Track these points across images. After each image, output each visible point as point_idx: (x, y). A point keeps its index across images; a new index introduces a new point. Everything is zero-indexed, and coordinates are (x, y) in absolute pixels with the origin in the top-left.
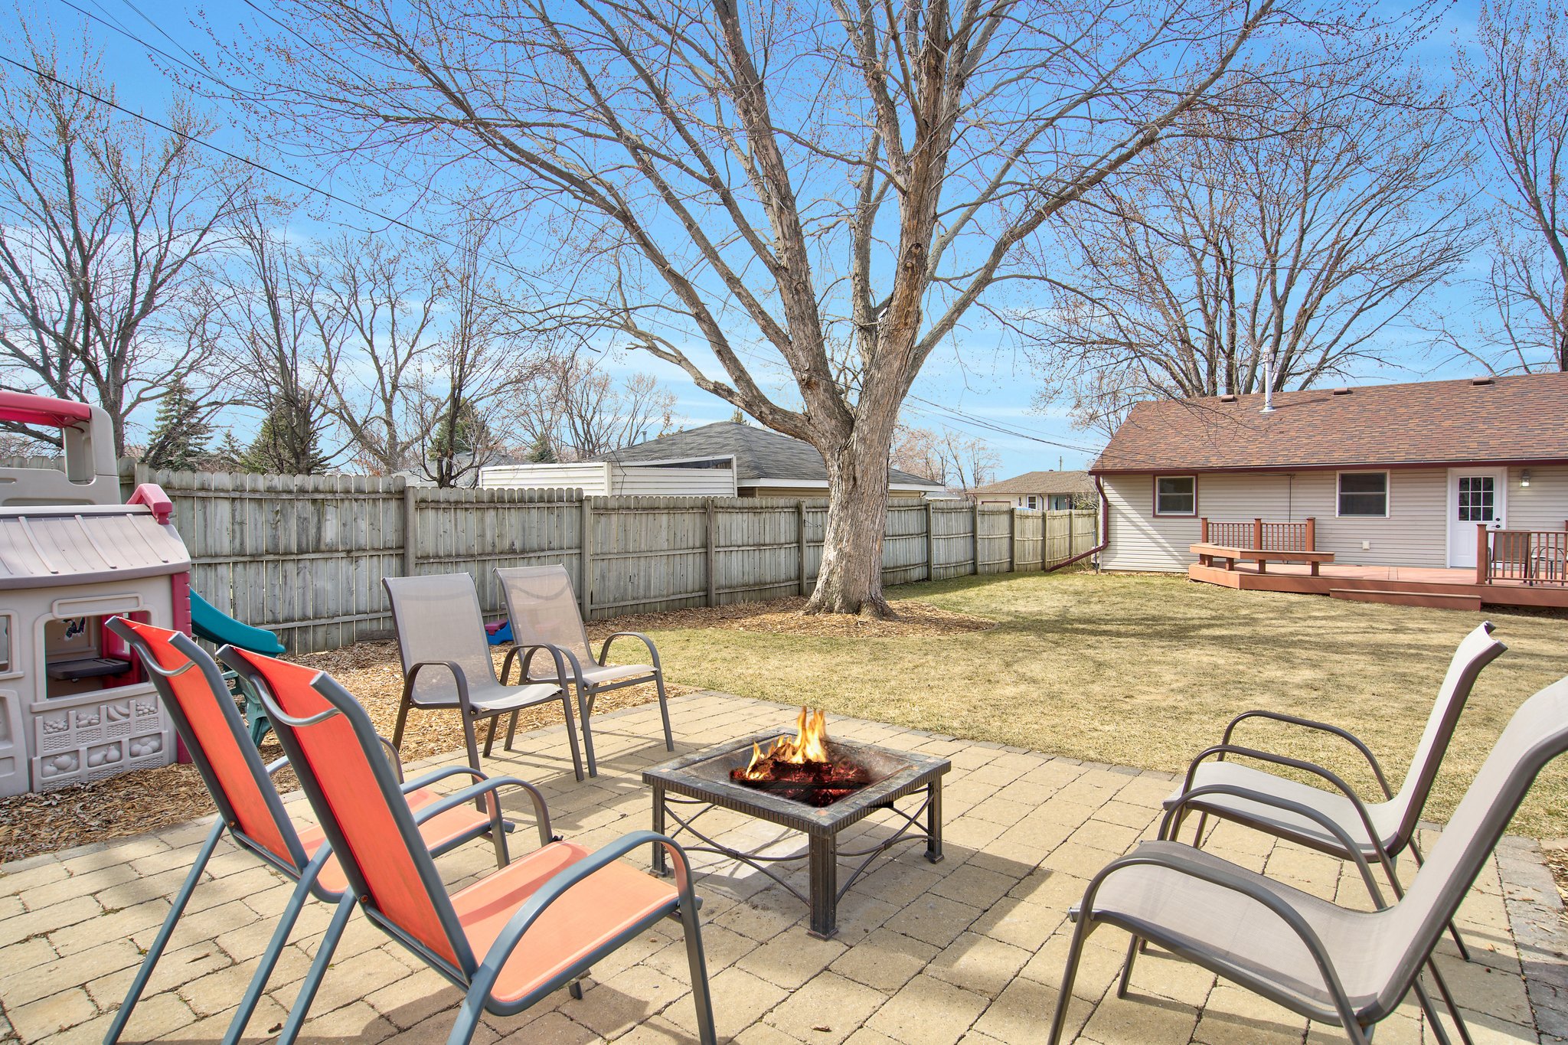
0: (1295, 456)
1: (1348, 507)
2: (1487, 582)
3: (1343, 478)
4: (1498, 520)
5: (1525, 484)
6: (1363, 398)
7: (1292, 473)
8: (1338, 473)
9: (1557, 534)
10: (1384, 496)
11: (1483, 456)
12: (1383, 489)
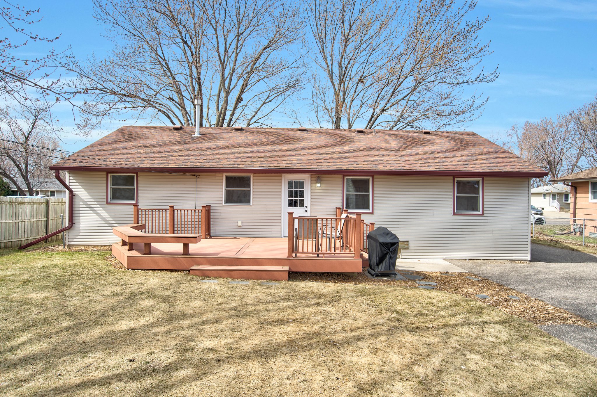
0: (199, 162)
1: (230, 199)
2: (294, 255)
3: (228, 178)
4: (306, 207)
5: (319, 185)
6: (248, 133)
7: (197, 174)
8: (225, 175)
9: (331, 219)
10: (250, 191)
11: (298, 167)
12: (249, 187)
